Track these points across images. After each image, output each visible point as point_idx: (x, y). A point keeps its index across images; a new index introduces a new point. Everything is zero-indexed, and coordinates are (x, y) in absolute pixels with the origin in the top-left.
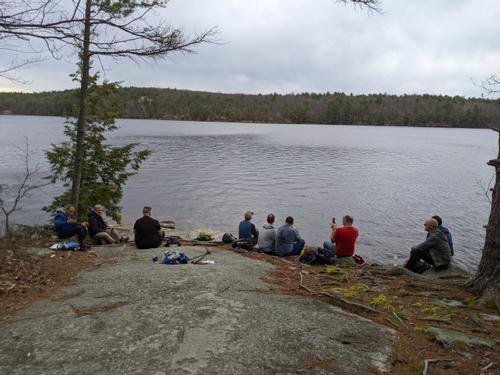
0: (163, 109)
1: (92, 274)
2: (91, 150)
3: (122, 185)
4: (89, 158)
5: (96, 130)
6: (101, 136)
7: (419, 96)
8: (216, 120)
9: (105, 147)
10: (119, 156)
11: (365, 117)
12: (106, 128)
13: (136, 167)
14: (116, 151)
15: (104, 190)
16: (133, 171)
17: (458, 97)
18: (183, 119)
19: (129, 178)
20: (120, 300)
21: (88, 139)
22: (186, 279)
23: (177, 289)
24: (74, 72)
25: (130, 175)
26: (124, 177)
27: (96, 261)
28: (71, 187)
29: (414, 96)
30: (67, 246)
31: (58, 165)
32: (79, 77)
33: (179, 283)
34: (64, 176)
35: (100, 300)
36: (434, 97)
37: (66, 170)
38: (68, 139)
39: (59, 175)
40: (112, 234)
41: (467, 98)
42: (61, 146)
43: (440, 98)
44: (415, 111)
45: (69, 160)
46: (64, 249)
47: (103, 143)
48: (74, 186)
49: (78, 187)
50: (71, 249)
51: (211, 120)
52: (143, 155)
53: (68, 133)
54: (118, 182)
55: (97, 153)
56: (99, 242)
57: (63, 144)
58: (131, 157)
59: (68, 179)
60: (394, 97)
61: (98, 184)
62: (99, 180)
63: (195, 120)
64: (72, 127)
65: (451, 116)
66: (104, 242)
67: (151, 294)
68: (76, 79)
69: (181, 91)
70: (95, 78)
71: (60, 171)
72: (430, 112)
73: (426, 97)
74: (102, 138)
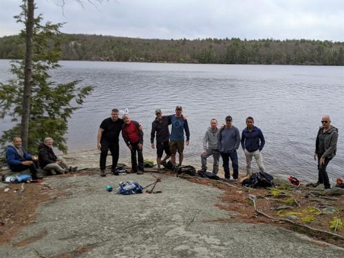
0: (91, 52)
1: (50, 209)
2: (37, 87)
3: (68, 119)
4: (34, 94)
5: (40, 67)
6: (46, 74)
7: (298, 41)
8: (136, 61)
9: (50, 84)
10: (64, 92)
11: (257, 58)
12: (51, 66)
13: (80, 102)
14: (61, 87)
15: (51, 124)
16: (77, 105)
17: (327, 41)
18: (108, 61)
19: (73, 111)
20: (88, 242)
21: (33, 77)
22: (148, 212)
23: (143, 224)
24: (18, 14)
25: (75, 109)
26: (68, 111)
27: (52, 194)
28: (20, 122)
29: (294, 41)
30: (20, 179)
31: (6, 101)
32: (24, 18)
33: (144, 217)
34: (13, 111)
35: (66, 242)
36: (309, 42)
37: (14, 106)
38: (15, 76)
39: (6, 110)
40: (62, 164)
41: (333, 42)
42: (8, 83)
43: (313, 43)
44: (295, 53)
45: (16, 96)
46: (16, 182)
47: (48, 80)
48: (23, 121)
49: (27, 122)
50: (24, 181)
51: (132, 61)
52: (87, 90)
53: (14, 71)
54: (63, 116)
55: (42, 90)
56: (49, 173)
57: (11, 81)
58: (75, 93)
59: (17, 114)
60: (278, 41)
61: (46, 118)
62: (46, 114)
63: (118, 61)
64: (18, 65)
65: (322, 56)
66: (53, 172)
67: (118, 232)
68: (20, 21)
69: (106, 37)
70: (38, 20)
71: (7, 106)
72: (306, 53)
73: (303, 41)
74: (47, 75)
